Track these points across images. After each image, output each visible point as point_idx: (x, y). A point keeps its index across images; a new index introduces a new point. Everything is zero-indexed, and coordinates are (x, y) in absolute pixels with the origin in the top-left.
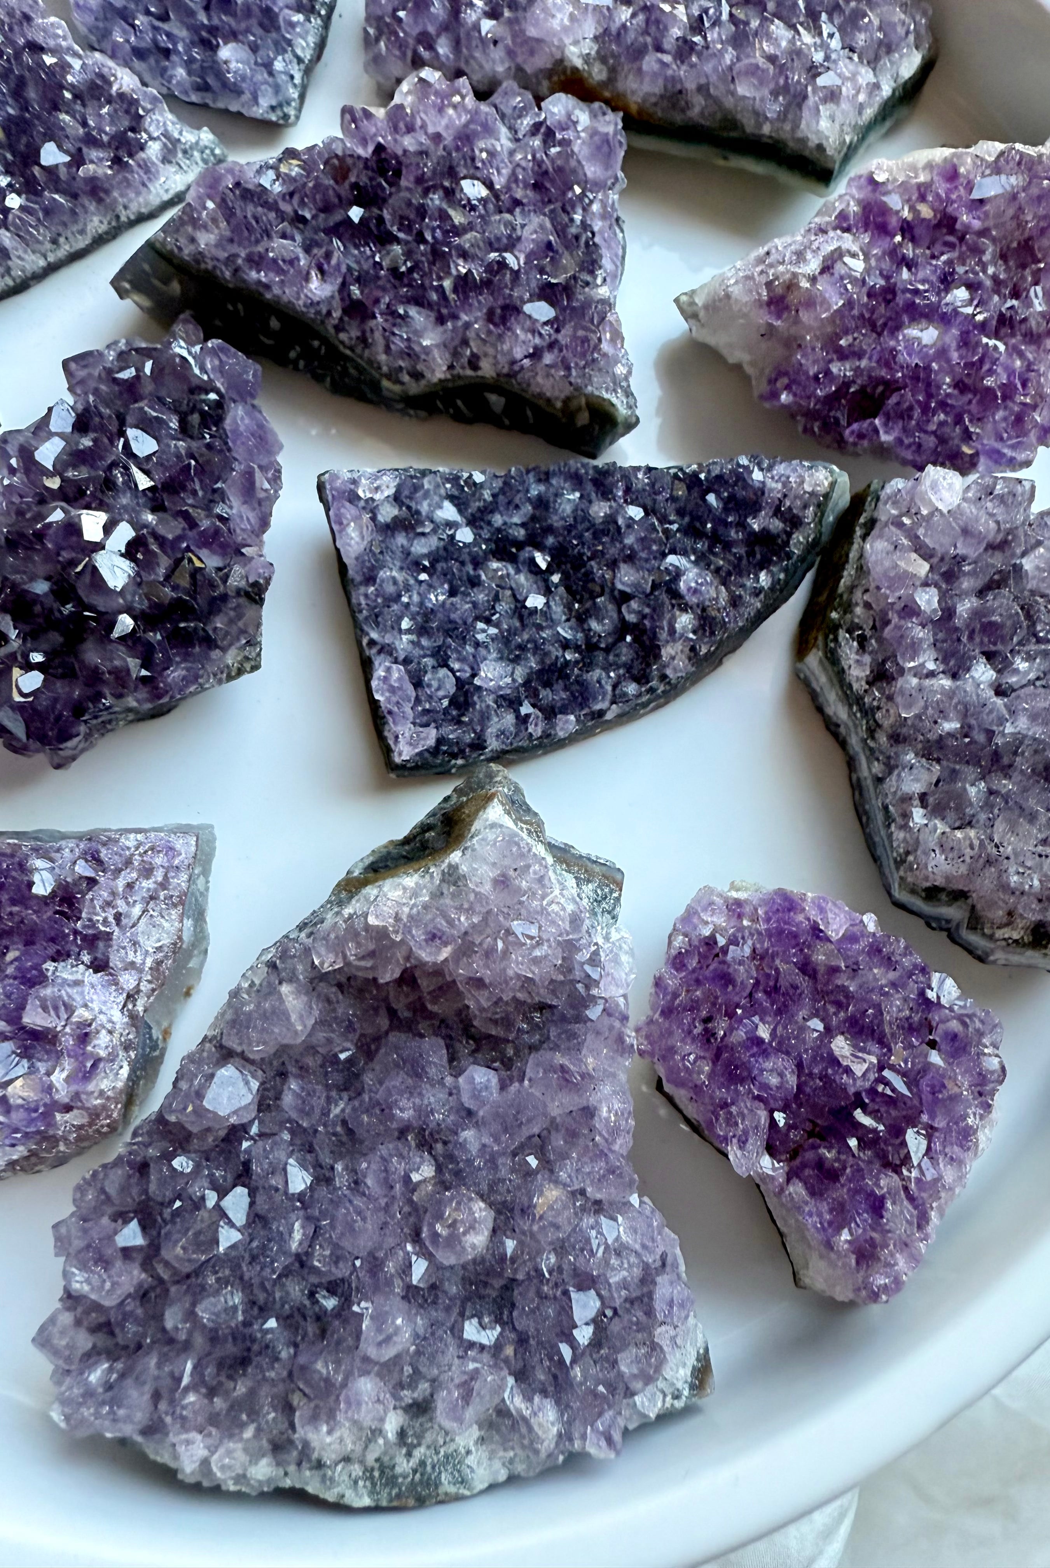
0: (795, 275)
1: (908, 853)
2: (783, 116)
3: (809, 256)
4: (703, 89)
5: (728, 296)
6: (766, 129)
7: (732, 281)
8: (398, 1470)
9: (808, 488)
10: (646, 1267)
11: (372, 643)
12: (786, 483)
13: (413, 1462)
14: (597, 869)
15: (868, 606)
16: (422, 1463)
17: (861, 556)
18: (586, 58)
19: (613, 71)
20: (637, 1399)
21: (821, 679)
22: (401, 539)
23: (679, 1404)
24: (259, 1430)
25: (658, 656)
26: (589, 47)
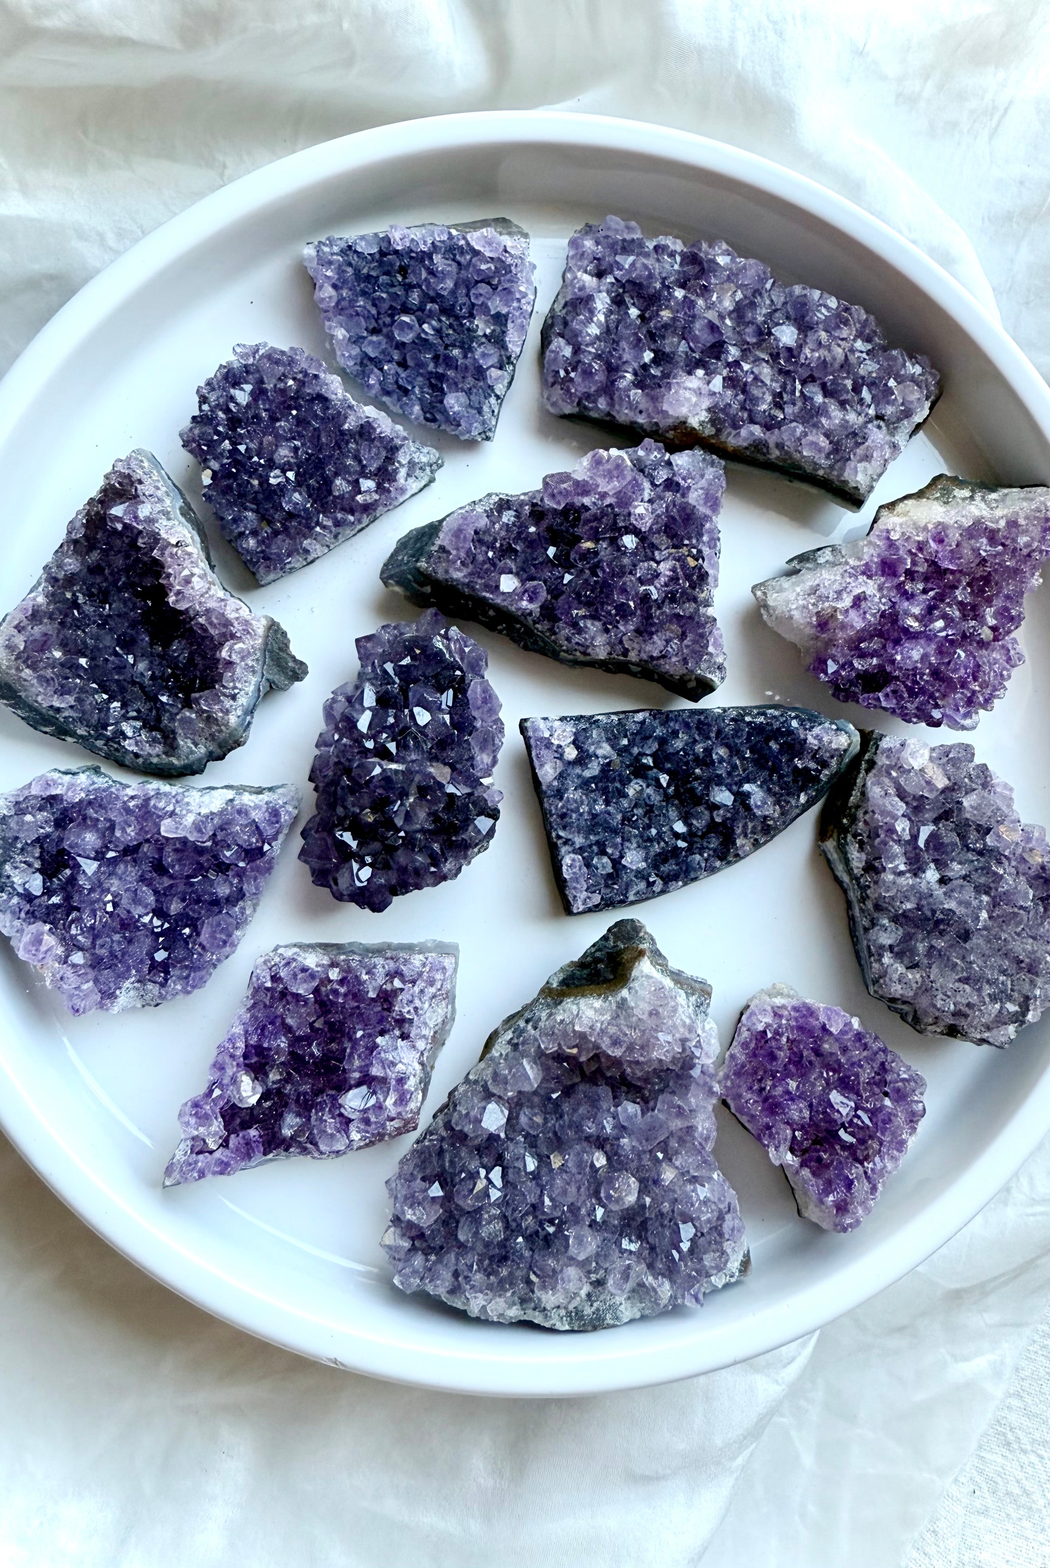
0: (835, 610)
1: (880, 977)
2: (831, 467)
3: (845, 595)
4: (780, 446)
5: (791, 618)
6: (821, 473)
7: (794, 607)
8: (585, 1313)
9: (834, 746)
10: (720, 1211)
11: (559, 837)
12: (820, 740)
13: (593, 1309)
14: (697, 986)
15: (866, 822)
16: (598, 1310)
17: (864, 786)
18: (702, 423)
19: (719, 431)
20: (713, 1278)
21: (834, 856)
22: (578, 770)
23: (733, 1280)
24: (513, 1293)
25: (734, 843)
26: (704, 416)
